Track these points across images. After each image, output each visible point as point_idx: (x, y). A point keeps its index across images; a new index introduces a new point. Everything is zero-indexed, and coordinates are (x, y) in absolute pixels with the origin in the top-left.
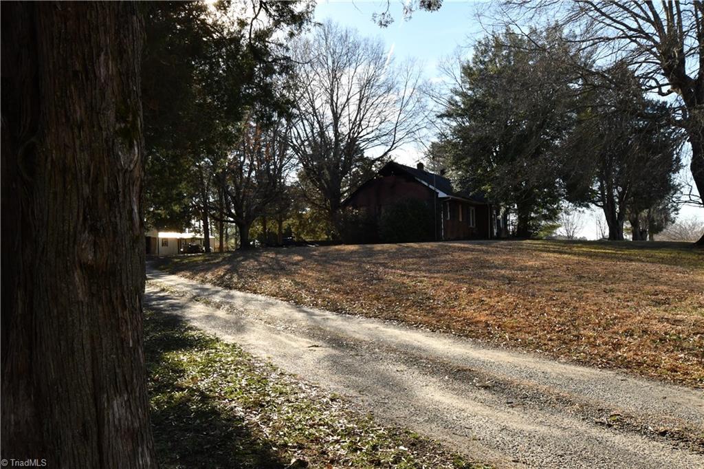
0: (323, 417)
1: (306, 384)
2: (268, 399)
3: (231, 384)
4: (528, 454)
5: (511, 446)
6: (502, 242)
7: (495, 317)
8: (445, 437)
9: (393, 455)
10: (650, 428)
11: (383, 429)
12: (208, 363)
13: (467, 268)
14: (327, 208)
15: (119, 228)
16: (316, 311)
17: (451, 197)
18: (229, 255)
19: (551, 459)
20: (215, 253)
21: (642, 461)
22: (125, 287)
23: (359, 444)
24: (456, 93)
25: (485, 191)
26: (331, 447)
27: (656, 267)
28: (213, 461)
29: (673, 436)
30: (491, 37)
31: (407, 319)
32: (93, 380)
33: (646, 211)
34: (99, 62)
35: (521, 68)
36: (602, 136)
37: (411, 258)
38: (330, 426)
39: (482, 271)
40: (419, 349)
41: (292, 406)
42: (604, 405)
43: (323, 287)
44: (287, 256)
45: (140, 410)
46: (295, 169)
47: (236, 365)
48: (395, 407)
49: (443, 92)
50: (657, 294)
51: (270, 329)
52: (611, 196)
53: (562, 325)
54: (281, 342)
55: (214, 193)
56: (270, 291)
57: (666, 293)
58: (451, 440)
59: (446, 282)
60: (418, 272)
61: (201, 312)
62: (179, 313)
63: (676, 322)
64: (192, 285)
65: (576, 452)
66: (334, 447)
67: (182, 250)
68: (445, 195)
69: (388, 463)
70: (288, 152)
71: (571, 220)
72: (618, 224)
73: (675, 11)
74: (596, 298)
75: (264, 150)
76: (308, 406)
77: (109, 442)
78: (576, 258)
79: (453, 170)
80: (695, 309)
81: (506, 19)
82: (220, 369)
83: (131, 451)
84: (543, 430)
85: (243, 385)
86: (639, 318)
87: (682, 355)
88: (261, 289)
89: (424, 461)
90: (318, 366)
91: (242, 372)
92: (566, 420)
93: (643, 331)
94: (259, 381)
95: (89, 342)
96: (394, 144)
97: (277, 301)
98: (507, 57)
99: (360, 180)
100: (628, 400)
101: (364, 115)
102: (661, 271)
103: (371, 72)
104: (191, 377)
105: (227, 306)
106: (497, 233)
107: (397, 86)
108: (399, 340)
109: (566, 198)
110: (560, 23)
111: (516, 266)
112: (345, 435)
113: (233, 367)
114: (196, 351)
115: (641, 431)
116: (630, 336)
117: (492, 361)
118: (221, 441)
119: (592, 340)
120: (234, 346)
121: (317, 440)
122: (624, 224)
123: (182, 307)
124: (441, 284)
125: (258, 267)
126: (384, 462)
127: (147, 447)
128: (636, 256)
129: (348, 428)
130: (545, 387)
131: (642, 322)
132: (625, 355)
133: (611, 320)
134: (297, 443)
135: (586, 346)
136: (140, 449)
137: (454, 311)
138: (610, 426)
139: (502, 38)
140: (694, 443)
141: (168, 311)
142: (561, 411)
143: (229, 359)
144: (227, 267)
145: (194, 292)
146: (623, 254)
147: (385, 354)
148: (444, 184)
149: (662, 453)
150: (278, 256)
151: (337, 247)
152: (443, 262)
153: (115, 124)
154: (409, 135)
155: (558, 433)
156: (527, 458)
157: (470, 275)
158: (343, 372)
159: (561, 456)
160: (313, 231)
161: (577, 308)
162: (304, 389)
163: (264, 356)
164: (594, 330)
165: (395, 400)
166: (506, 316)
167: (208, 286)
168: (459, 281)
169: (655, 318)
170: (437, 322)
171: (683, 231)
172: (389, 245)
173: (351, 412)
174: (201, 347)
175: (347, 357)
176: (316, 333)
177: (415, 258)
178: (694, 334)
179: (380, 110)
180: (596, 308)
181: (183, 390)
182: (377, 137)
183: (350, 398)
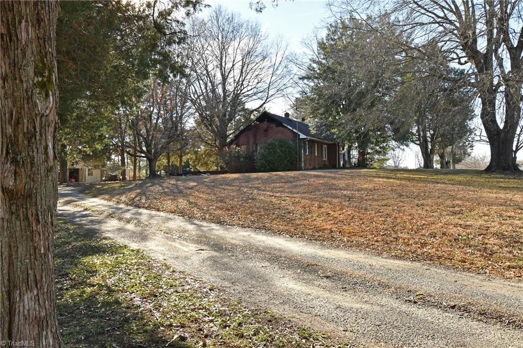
0: (202, 302)
1: (192, 279)
2: (161, 290)
3: (133, 280)
4: (355, 325)
5: (342, 319)
6: (346, 171)
7: (337, 226)
8: (294, 315)
9: (253, 330)
10: (444, 303)
11: (247, 310)
12: (116, 265)
13: (319, 190)
14: (216, 146)
15: (36, 160)
16: (204, 224)
17: (309, 138)
18: (140, 182)
19: (371, 328)
20: (130, 181)
21: (437, 327)
22: (40, 207)
23: (228, 322)
24: (314, 61)
25: (334, 134)
26: (207, 326)
27: (455, 188)
28: (111, 340)
29: (460, 309)
30: (339, 21)
31: (272, 228)
32: (9, 280)
33: (450, 147)
34: (21, 28)
35: (360, 44)
36: (418, 94)
37: (279, 183)
38: (206, 310)
39: (330, 192)
40: (280, 250)
41: (179, 295)
42: (412, 288)
43: (210, 206)
44: (185, 183)
45: (47, 302)
46: (193, 117)
47: (138, 265)
48: (259, 293)
49: (304, 61)
50: (454, 207)
51: (167, 238)
52: (425, 137)
53: (386, 230)
54: (175, 247)
55: (129, 135)
56: (170, 209)
57: (460, 206)
58: (298, 317)
59: (303, 200)
60: (282, 193)
61: (114, 226)
62: (97, 227)
63: (467, 227)
64: (109, 206)
65: (390, 322)
66: (209, 325)
67: (104, 178)
68: (305, 137)
69: (249, 335)
70: (187, 104)
71: (397, 155)
72: (430, 157)
73: (470, 5)
74: (411, 211)
75: (168, 102)
76: (191, 295)
77: (18, 328)
78: (399, 182)
79: (310, 118)
80: (481, 217)
81: (350, 8)
82: (126, 269)
83: (36, 334)
84: (367, 307)
85: (142, 281)
86: (440, 224)
87: (470, 250)
88: (163, 207)
89: (277, 333)
90: (202, 265)
91: (143, 271)
92: (384, 300)
93: (443, 234)
94: (155, 278)
95: (7, 250)
96: (267, 98)
97: (175, 216)
98: (351, 36)
99: (242, 125)
100: (430, 283)
101: (245, 77)
102: (458, 191)
103: (251, 45)
104: (101, 276)
105: (136, 221)
106: (343, 164)
107: (270, 56)
108: (266, 243)
109: (393, 139)
110: (388, 12)
111: (355, 188)
112: (218, 316)
113: (136, 267)
114: (107, 256)
115: (438, 306)
116: (434, 237)
117: (334, 257)
118: (120, 324)
119: (406, 240)
120: (138, 251)
121: (196, 320)
122: (435, 157)
123: (100, 222)
124: (299, 202)
125: (162, 191)
126: (246, 335)
127: (51, 331)
128: (441, 180)
129: (221, 310)
130: (371, 275)
131: (442, 227)
132: (429, 251)
133: (421, 226)
134: (180, 323)
135: (402, 245)
136: (44, 333)
137: (308, 221)
138: (415, 303)
139: (347, 22)
140: (474, 313)
141: (88, 225)
142: (381, 293)
143: (133, 261)
144: (138, 191)
145: (110, 211)
146: (432, 179)
147: (254, 254)
148: (304, 128)
149: (452, 321)
150: (178, 182)
151: (223, 175)
152: (301, 186)
153: (34, 78)
154: (279, 92)
155: (377, 308)
156: (353, 328)
157: (321, 195)
158: (221, 269)
159: (379, 326)
160: (206, 164)
161: (397, 218)
162: (190, 282)
163: (161, 258)
164: (408, 233)
165: (259, 288)
166: (345, 225)
167: (122, 206)
168: (312, 200)
169: (451, 224)
170: (295, 229)
171: (476, 162)
172: (263, 173)
173: (225, 299)
174: (112, 253)
175: (225, 257)
176: (202, 240)
177: (282, 183)
178: (479, 235)
179: (257, 73)
180: (410, 218)
181: (94, 286)
182: (255, 94)
183: (225, 288)
